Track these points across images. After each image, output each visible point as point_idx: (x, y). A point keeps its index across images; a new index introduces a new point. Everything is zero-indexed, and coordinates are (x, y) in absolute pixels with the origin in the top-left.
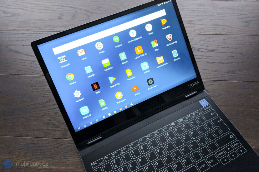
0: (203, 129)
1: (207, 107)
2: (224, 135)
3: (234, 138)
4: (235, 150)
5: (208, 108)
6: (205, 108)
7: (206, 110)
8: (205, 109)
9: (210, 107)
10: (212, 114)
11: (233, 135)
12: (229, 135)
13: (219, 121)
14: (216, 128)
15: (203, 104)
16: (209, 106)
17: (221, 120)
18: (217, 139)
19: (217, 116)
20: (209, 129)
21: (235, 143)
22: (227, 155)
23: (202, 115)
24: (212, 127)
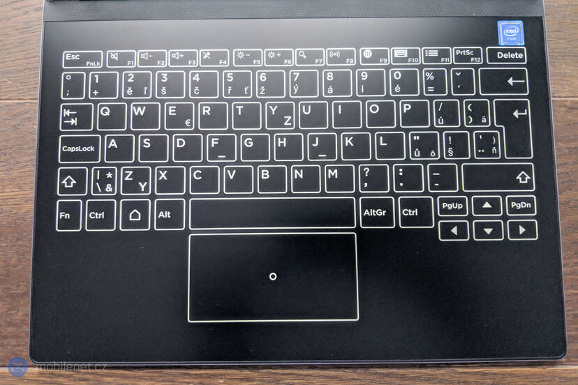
0: (448, 113)
1: (513, 51)
2: (503, 160)
3: (529, 185)
4: (505, 218)
5: (512, 56)
6: (505, 51)
7: (503, 60)
8: (500, 55)
9: (521, 56)
10: (511, 81)
11: (531, 176)
12: (518, 169)
13: (516, 114)
14: (493, 127)
15: (505, 38)
16: (521, 51)
17: (528, 112)
18: (472, 160)
19: (524, 97)
20: (468, 120)
21: (518, 200)
22: (470, 218)
23: (476, 67)
24: (484, 120)
